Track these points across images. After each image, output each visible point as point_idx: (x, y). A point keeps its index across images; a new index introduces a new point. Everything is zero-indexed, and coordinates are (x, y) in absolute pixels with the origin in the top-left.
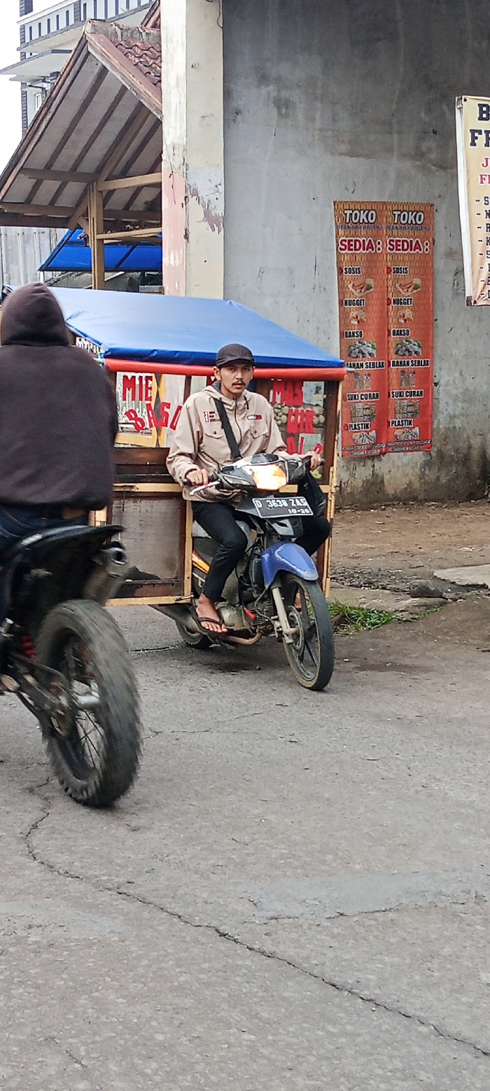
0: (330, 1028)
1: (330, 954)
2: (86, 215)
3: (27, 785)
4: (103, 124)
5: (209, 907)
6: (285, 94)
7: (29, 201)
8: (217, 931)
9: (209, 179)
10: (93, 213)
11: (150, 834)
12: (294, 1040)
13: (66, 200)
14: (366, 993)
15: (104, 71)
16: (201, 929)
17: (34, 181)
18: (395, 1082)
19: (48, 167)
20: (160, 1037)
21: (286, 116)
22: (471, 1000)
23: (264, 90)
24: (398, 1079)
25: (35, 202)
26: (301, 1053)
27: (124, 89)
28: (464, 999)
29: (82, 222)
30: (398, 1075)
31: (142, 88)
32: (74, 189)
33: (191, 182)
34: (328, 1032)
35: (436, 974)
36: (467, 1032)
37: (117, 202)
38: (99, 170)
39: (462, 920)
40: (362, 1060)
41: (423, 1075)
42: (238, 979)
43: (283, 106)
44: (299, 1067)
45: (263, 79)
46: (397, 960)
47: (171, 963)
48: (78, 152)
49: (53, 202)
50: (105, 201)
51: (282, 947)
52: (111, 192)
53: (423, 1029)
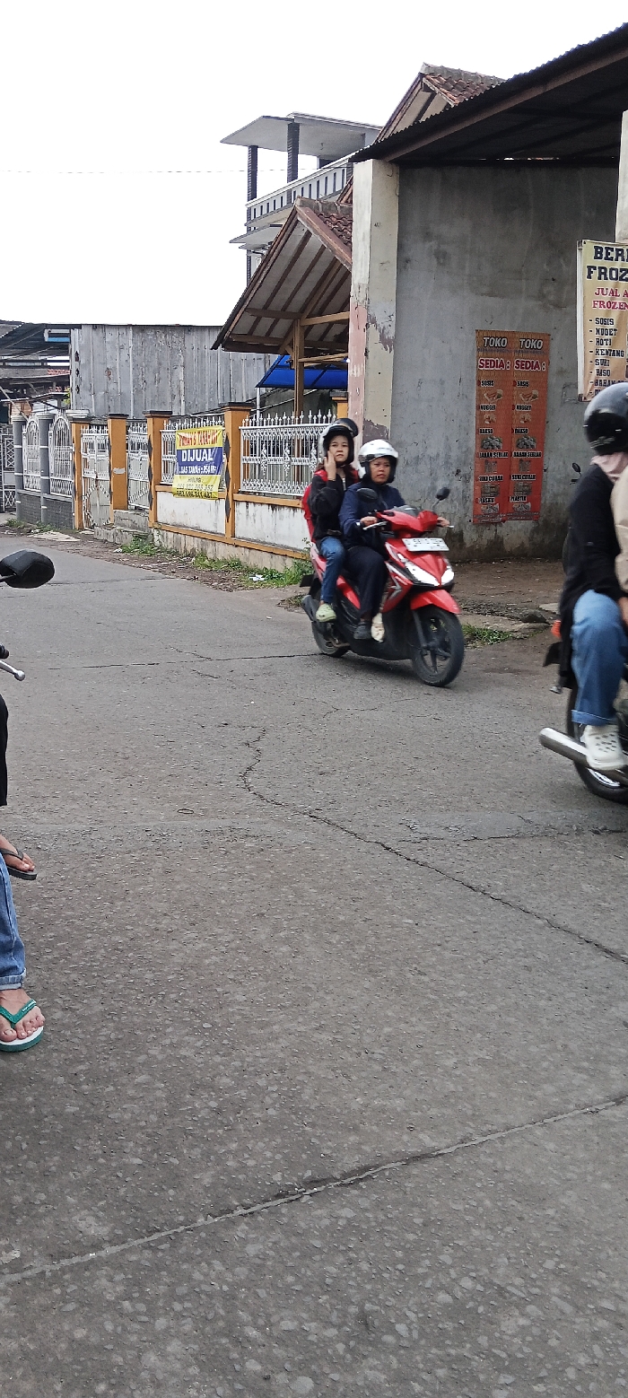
0: (469, 918)
1: (468, 865)
2: (291, 345)
3: (245, 741)
4: (306, 275)
5: (377, 829)
6: (443, 247)
7: (251, 333)
8: (383, 845)
9: (385, 310)
10: (297, 343)
11: (333, 778)
12: (442, 925)
13: (279, 332)
14: (493, 894)
15: (308, 234)
16: (371, 844)
17: (254, 318)
18: (519, 959)
19: (265, 307)
20: (342, 918)
21: (443, 264)
22: (576, 903)
23: (428, 245)
24: (521, 956)
25: (255, 334)
26: (447, 933)
27: (323, 248)
28: (570, 903)
29: (289, 350)
30: (521, 954)
31: (336, 247)
32: (283, 324)
33: (371, 313)
34: (467, 920)
35: (548, 883)
36: (573, 926)
37: (315, 335)
38: (303, 310)
39: (566, 846)
40: (493, 941)
41: (540, 955)
42: (399, 880)
43: (441, 257)
44: (445, 944)
45: (427, 236)
46: (518, 872)
47: (349, 866)
48: (287, 296)
49: (268, 333)
50: (306, 333)
51: (431, 859)
52: (311, 326)
53: (540, 922)
